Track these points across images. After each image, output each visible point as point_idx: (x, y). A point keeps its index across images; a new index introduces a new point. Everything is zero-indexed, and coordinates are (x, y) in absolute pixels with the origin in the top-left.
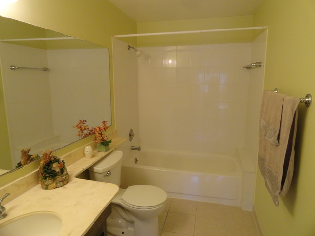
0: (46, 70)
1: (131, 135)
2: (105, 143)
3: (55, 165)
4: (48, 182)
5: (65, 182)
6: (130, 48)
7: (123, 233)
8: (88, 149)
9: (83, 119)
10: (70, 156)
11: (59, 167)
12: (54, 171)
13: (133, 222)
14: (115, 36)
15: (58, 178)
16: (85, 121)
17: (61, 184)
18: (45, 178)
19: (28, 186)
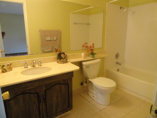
0: (88, 24)
1: (117, 56)
2: (93, 54)
3: (62, 55)
4: (59, 60)
5: (64, 62)
6: (121, 8)
7: (93, 97)
8: (83, 54)
9: (86, 42)
10: (74, 55)
11: (64, 56)
12: (62, 57)
13: (97, 93)
14: (109, 2)
15: (62, 60)
16: (87, 43)
17: (62, 62)
18: (58, 59)
19: (53, 61)
